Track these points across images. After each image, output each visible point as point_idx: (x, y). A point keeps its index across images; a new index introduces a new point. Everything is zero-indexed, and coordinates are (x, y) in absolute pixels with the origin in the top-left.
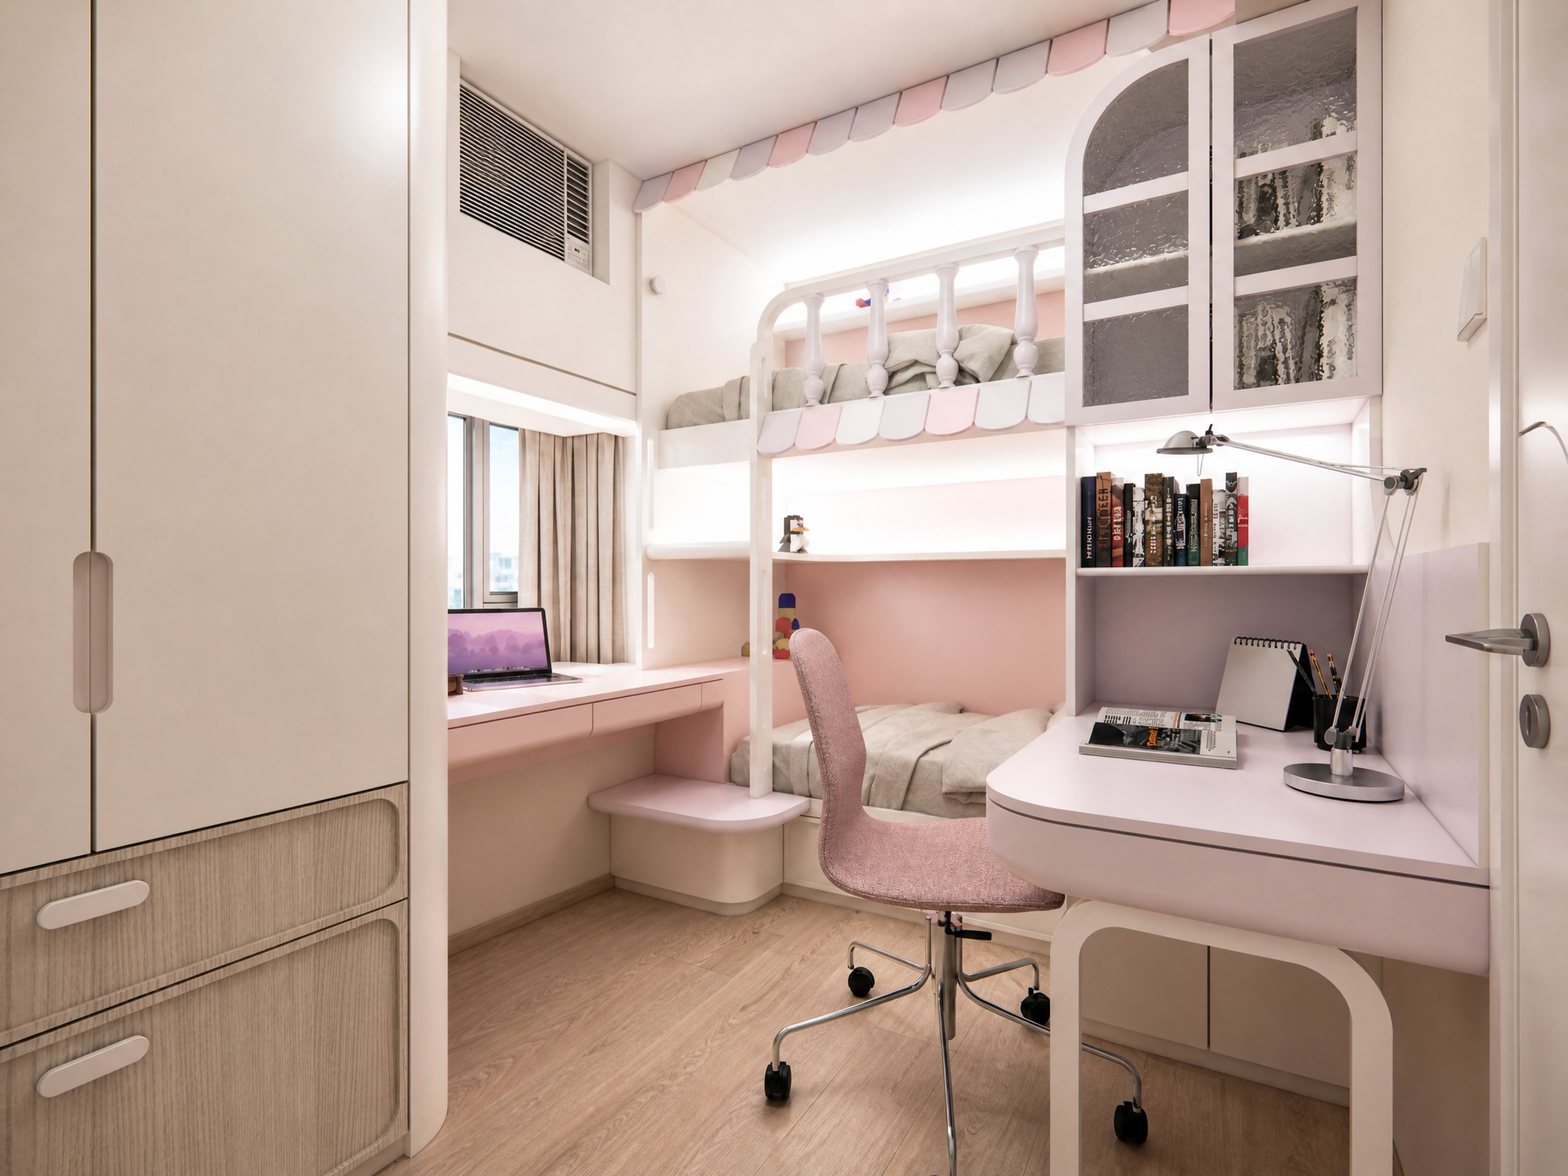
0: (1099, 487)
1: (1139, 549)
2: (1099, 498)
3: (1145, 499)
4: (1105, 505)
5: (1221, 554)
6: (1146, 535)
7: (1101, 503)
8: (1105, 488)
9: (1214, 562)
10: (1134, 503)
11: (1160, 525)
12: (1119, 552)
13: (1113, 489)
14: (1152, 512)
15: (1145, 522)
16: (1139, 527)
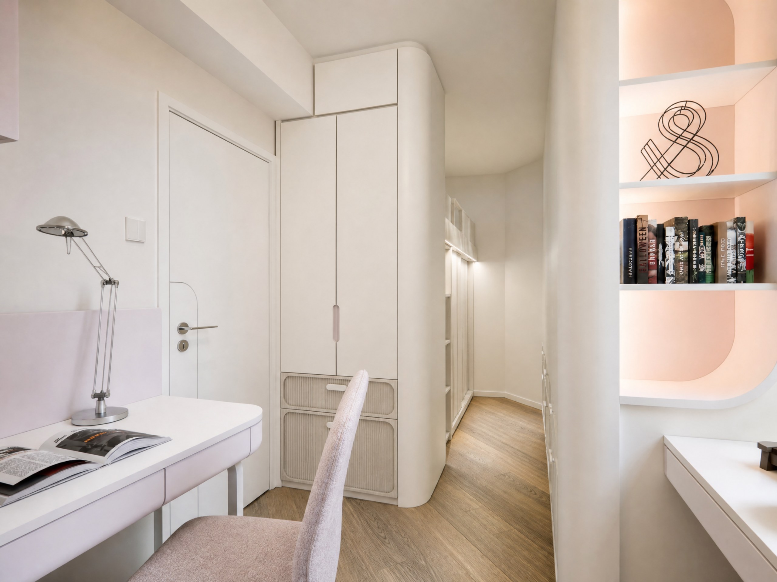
0: (639, 225)
1: (671, 271)
2: (640, 233)
3: (676, 235)
4: (644, 238)
5: (735, 275)
6: (677, 260)
7: (641, 237)
8: (644, 227)
9: (728, 281)
10: (666, 238)
11: (687, 253)
12: (654, 272)
13: (650, 228)
14: (681, 245)
15: (676, 252)
16: (670, 256)
